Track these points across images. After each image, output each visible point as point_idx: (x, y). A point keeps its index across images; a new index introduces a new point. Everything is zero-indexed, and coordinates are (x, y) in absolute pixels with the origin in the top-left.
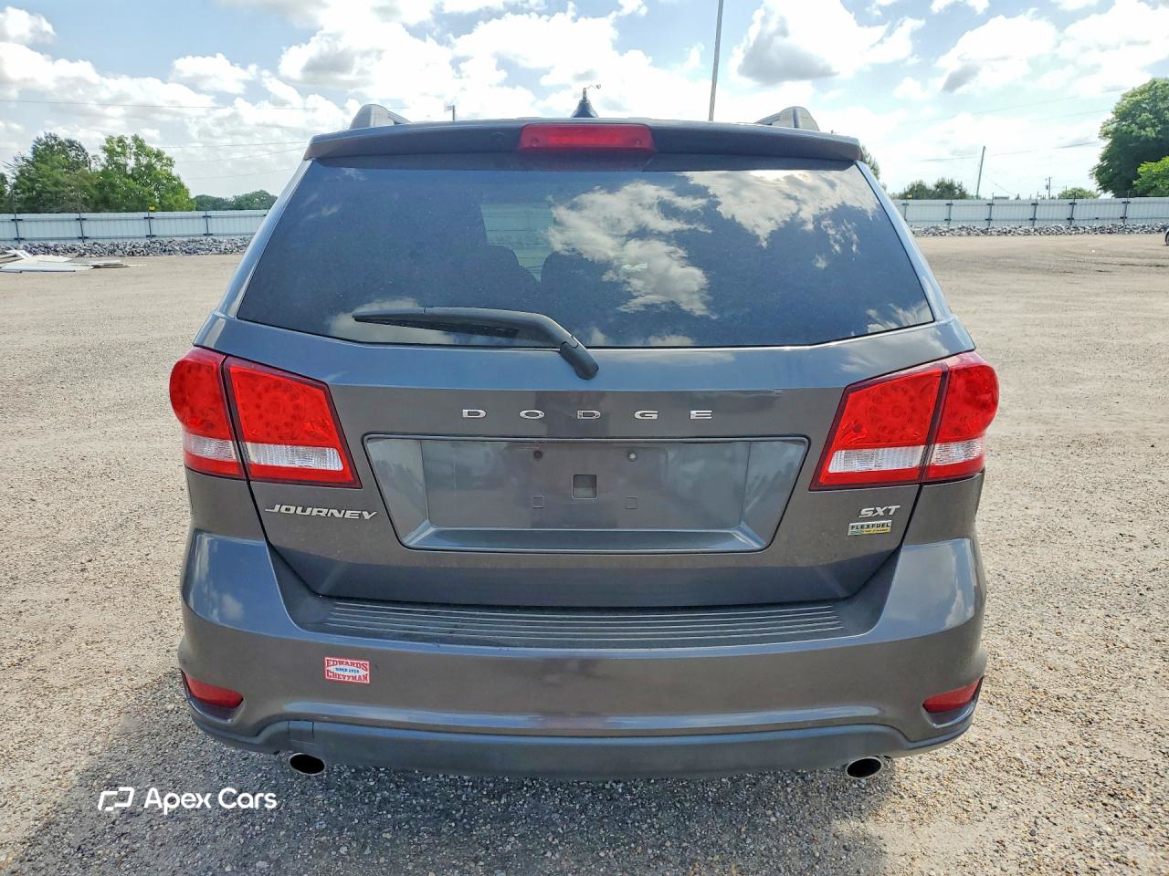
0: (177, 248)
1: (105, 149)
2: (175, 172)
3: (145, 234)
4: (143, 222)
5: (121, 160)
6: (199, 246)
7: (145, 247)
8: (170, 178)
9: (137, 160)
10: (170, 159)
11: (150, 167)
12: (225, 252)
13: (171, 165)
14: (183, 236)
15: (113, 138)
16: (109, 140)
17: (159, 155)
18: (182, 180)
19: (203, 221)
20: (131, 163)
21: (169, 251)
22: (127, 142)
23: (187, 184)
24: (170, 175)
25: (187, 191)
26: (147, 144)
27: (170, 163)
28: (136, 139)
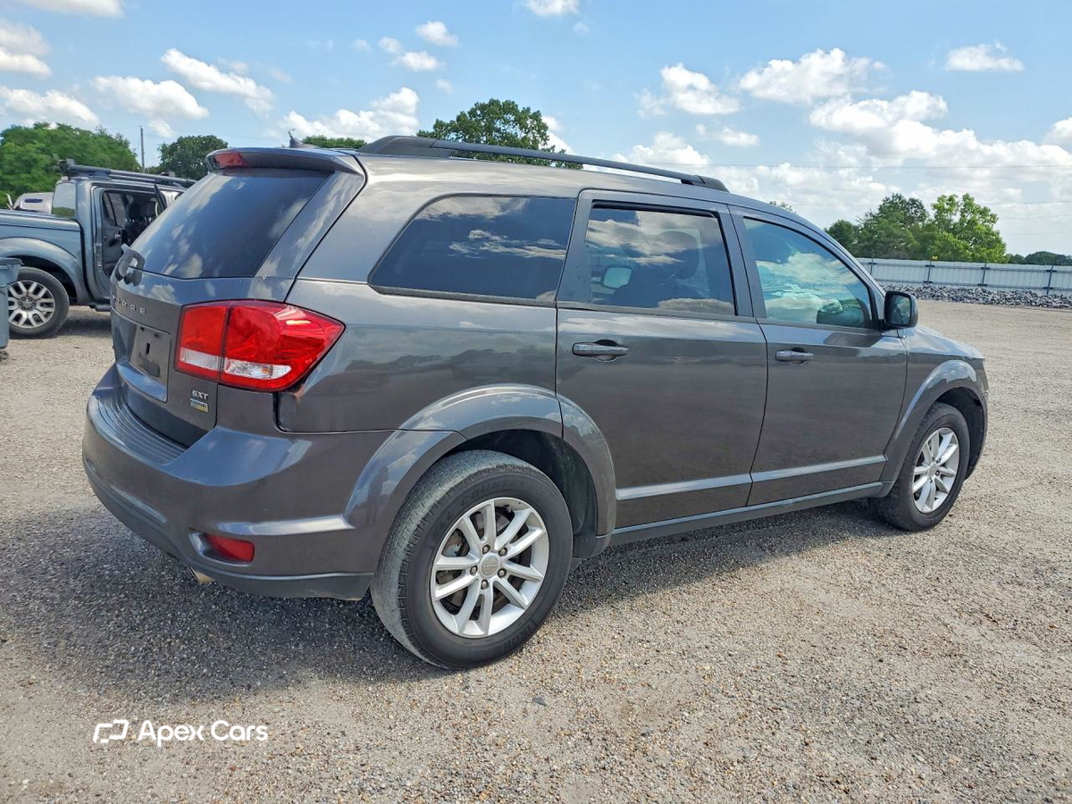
0: (945, 295)
1: (935, 207)
2: (995, 228)
3: (922, 280)
4: (923, 269)
5: (947, 216)
6: (967, 294)
7: (917, 291)
8: (989, 233)
9: (963, 216)
10: (993, 216)
11: (972, 223)
12: (992, 302)
13: (994, 222)
14: (957, 285)
15: (945, 197)
16: (941, 199)
17: (984, 212)
18: (1001, 236)
19: (981, 272)
20: (956, 218)
21: (938, 296)
22: (956, 200)
23: (1004, 238)
24: (989, 230)
25: (1004, 246)
26: (976, 202)
27: (994, 219)
28: (966, 197)
